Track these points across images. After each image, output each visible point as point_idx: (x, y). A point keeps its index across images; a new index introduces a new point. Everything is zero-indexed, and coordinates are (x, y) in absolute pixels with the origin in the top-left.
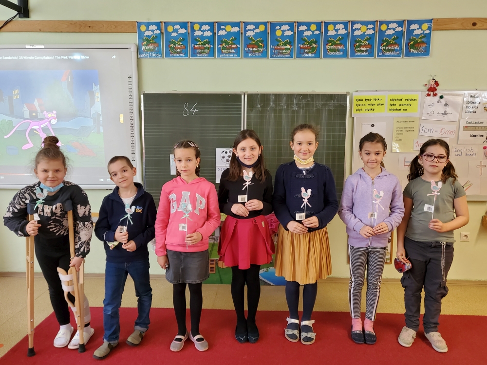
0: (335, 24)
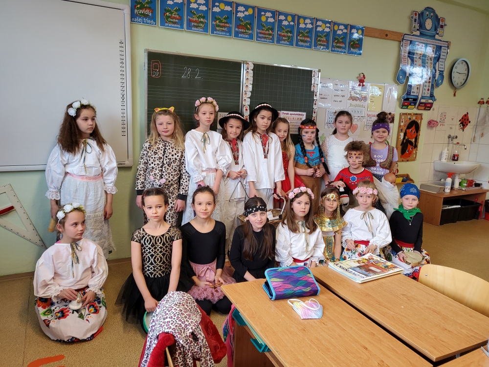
0: (305, 18)
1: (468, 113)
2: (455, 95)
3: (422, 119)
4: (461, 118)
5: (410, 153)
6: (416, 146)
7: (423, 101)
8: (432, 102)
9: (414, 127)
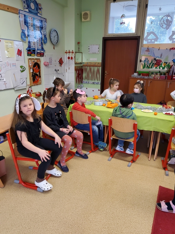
1: (61, 58)
4: (59, 60)
7: (38, 51)
8: (43, 52)
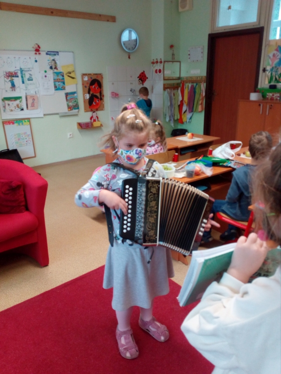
1: (144, 71)
2: (129, 58)
3: (102, 78)
4: (138, 75)
5: (97, 104)
6: (101, 99)
9: (96, 84)
